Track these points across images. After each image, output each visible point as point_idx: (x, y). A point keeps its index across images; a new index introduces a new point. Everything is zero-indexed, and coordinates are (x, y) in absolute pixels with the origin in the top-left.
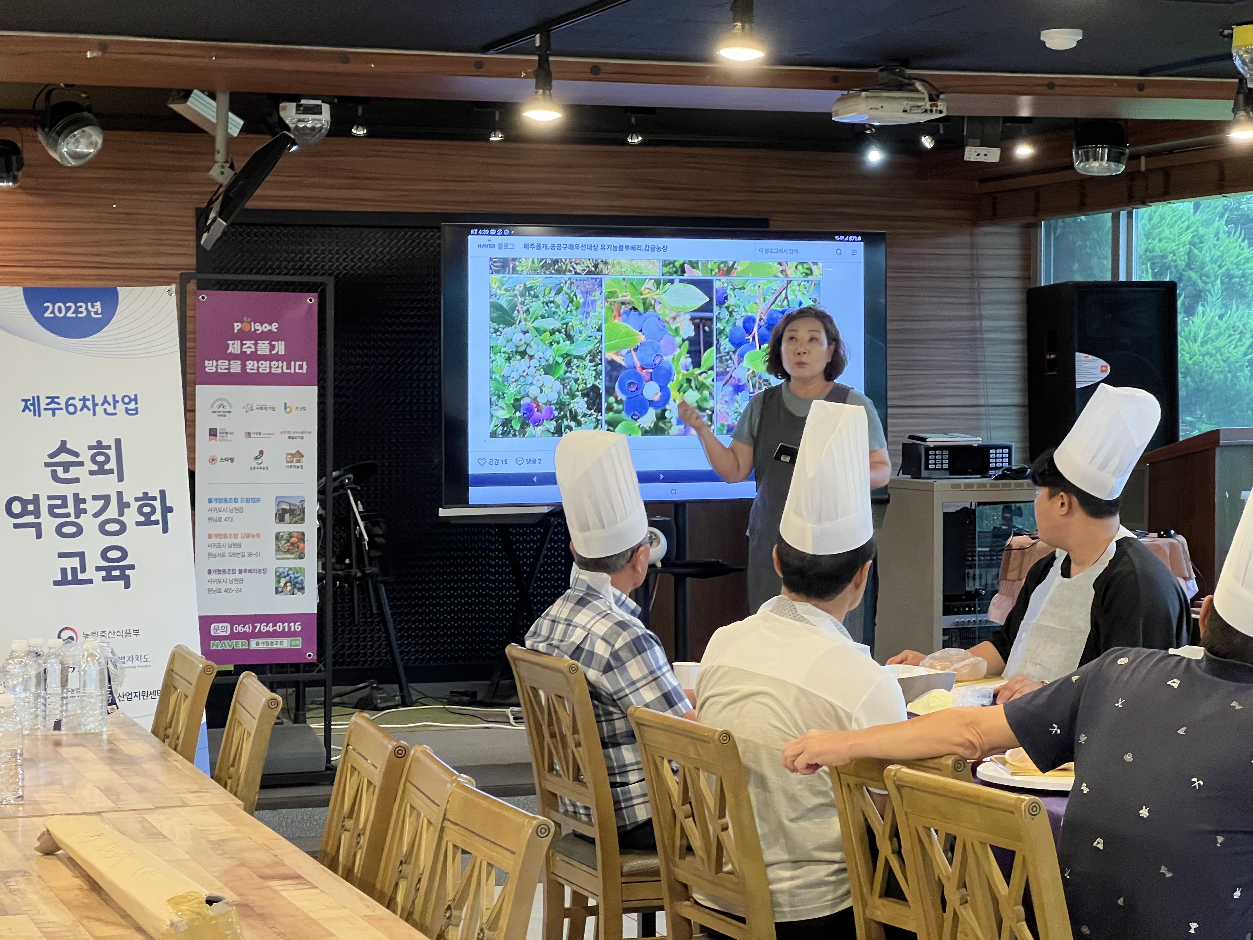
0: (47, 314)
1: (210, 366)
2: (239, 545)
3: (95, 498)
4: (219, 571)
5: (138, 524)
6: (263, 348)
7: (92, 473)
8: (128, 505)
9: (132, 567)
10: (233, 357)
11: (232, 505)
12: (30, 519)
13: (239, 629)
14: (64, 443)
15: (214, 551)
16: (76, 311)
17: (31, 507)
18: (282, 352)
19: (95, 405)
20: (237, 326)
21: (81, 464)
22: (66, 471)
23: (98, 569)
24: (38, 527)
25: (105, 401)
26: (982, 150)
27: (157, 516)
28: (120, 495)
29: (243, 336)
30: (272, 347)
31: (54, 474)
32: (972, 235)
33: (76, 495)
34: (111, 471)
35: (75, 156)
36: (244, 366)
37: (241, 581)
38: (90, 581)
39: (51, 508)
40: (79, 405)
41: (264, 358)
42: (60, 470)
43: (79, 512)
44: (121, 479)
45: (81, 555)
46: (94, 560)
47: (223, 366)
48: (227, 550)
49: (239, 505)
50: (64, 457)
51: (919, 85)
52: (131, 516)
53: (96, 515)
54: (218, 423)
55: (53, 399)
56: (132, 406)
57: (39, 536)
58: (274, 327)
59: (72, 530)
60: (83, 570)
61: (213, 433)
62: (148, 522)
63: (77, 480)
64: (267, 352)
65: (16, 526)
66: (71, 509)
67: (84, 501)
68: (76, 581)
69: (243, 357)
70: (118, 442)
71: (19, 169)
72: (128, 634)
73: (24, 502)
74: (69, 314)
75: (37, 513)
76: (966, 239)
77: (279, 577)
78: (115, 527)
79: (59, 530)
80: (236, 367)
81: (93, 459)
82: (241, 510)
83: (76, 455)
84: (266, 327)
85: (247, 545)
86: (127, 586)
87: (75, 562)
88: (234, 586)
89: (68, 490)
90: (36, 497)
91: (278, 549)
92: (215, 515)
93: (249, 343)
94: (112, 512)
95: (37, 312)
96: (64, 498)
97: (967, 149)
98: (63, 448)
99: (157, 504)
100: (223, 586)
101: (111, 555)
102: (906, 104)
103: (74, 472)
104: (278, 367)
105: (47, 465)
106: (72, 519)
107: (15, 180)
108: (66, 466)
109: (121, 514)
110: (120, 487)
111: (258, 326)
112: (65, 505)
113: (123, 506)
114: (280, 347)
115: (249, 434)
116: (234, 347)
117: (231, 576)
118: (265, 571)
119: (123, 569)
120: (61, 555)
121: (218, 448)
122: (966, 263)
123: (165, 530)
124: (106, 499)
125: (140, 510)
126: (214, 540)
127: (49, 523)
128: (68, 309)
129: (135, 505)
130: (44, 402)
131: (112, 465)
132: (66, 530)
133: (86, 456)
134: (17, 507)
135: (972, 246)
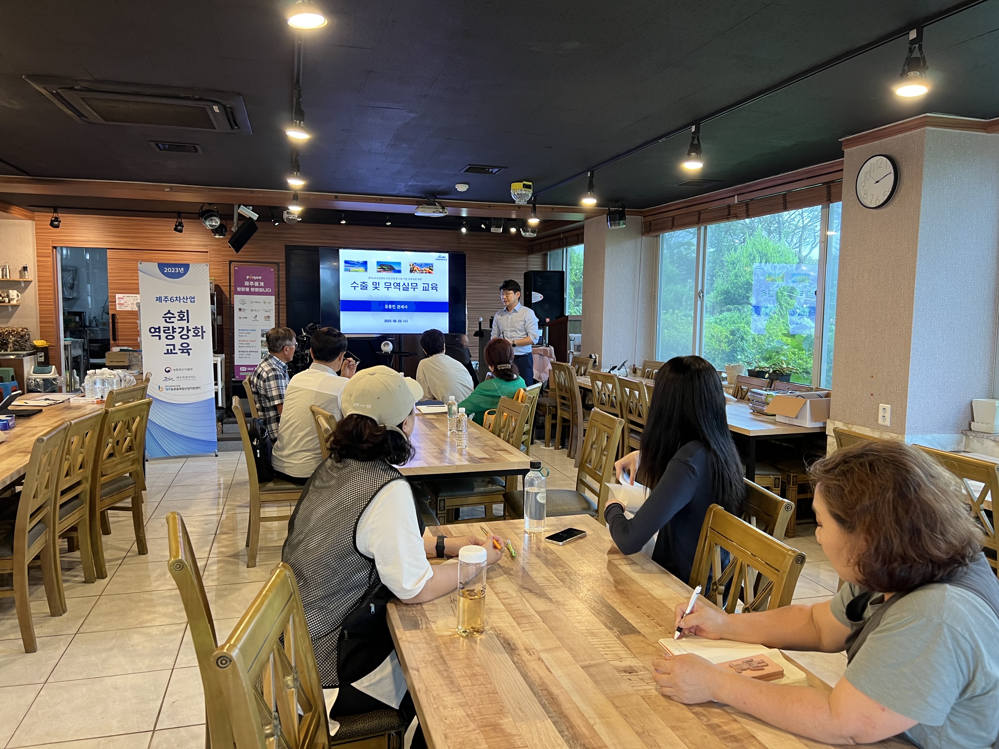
0: (165, 271)
1: (239, 289)
2: (249, 344)
3: (179, 328)
4: (242, 352)
5: (193, 336)
7: (178, 320)
8: (190, 330)
9: (191, 349)
10: (247, 286)
11: (247, 332)
12: (157, 334)
14: (169, 311)
15: (241, 345)
16: (175, 271)
17: (157, 330)
18: (263, 285)
19: (180, 299)
20: (248, 277)
21: (175, 317)
22: (170, 319)
23: (179, 349)
24: (160, 336)
25: (184, 298)
26: (496, 229)
27: (200, 334)
28: (187, 327)
29: (249, 280)
30: (260, 284)
31: (166, 321)
33: (173, 327)
34: (185, 320)
35: (211, 226)
36: (250, 289)
37: (250, 355)
38: (176, 353)
39: (164, 331)
40: (175, 299)
41: (257, 287)
42: (168, 319)
43: (173, 332)
44: (188, 322)
45: (174, 345)
46: (178, 347)
47: (243, 289)
48: (245, 345)
50: (169, 315)
51: (437, 204)
52: (191, 334)
53: (179, 333)
54: (242, 307)
55: (166, 297)
56: (193, 300)
57: (160, 339)
58: (260, 278)
59: (171, 337)
60: (174, 350)
61: (240, 309)
62: (197, 335)
63: (173, 322)
64: (258, 285)
65: (152, 336)
66: (171, 331)
67: (175, 329)
68: (172, 353)
69: (250, 287)
70: (187, 311)
72: (189, 369)
73: (155, 329)
74: (173, 271)
75: (159, 332)
78: (186, 337)
79: (166, 337)
80: (247, 290)
81: (179, 316)
82: (250, 333)
83: (173, 314)
84: (257, 278)
85: (252, 344)
86: (189, 355)
87: (172, 347)
88: (248, 356)
89: (170, 325)
90: (159, 327)
92: (241, 335)
93: (252, 282)
94: (185, 332)
95: (162, 271)
96: (169, 328)
97: (492, 229)
99: (200, 330)
100: (244, 356)
101: (184, 345)
102: (434, 210)
103: (172, 320)
104: (261, 290)
105: (163, 317)
106: (171, 334)
109: (188, 333)
110: (188, 325)
111: (255, 277)
112: (169, 330)
113: (188, 330)
115: (252, 310)
116: (247, 283)
117: (246, 353)
118: (258, 352)
119: (188, 350)
120: (167, 345)
121: (242, 314)
123: (202, 338)
124: (183, 328)
125: (194, 332)
126: (241, 342)
127: (163, 335)
128: (172, 270)
129: (193, 330)
130: (163, 298)
131: (185, 318)
132: (169, 337)
133: (176, 315)
134: (153, 330)
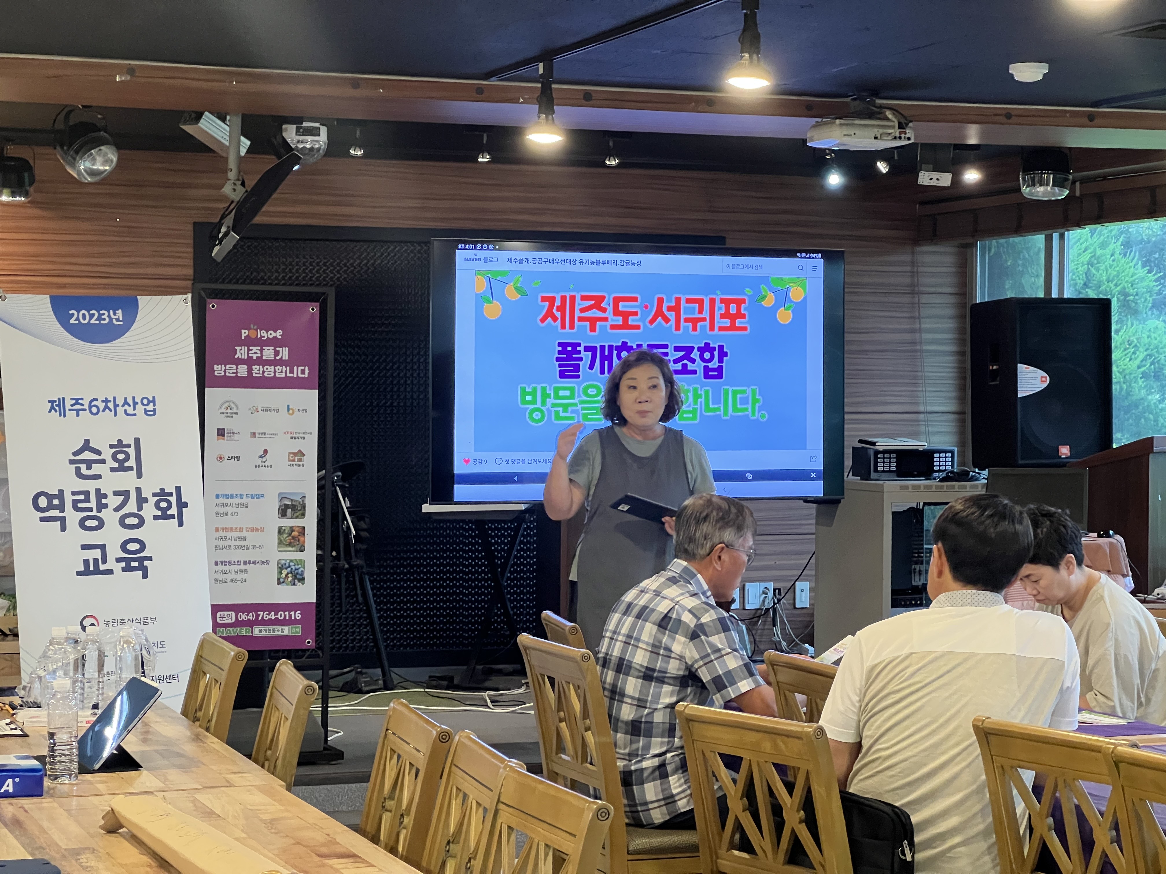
0: (72, 321)
1: (219, 370)
2: (244, 539)
3: (116, 493)
4: (224, 563)
5: (156, 518)
6: (269, 353)
7: (113, 470)
8: (146, 500)
9: (150, 558)
10: (239, 362)
11: (238, 501)
12: (55, 513)
13: (243, 617)
14: (87, 441)
15: (221, 543)
16: (99, 318)
17: (56, 502)
18: (286, 357)
19: (116, 406)
20: (244, 333)
21: (103, 461)
22: (89, 468)
23: (118, 560)
24: (62, 520)
25: (126, 403)
26: (935, 175)
27: (173, 511)
28: (139, 490)
29: (249, 342)
30: (277, 353)
31: (78, 470)
32: (913, 253)
33: (98, 491)
34: (130, 469)
35: (92, 173)
36: (250, 370)
37: (246, 572)
38: (111, 572)
39: (75, 503)
40: (102, 406)
41: (269, 363)
42: (83, 467)
43: (101, 506)
44: (139, 475)
45: (102, 547)
46: (114, 552)
47: (231, 370)
48: (232, 543)
49: (244, 501)
50: (87, 455)
51: (889, 114)
52: (149, 511)
53: (116, 510)
54: (225, 424)
55: (77, 401)
56: (150, 407)
57: (63, 529)
58: (279, 334)
59: (95, 523)
60: (104, 562)
61: (221, 433)
62: (165, 516)
63: (99, 477)
64: (272, 357)
65: (42, 519)
66: (93, 504)
67: (105, 496)
68: (98, 572)
69: (249, 362)
70: (137, 441)
71: (31, 184)
72: (146, 621)
73: (50, 497)
74: (93, 321)
75: (61, 508)
76: (907, 258)
77: (281, 569)
78: (134, 521)
79: (82, 524)
80: (243, 370)
81: (114, 457)
82: (246, 506)
83: (99, 453)
84: (272, 334)
85: (252, 538)
86: (145, 576)
87: (97, 554)
88: (239, 577)
89: (91, 486)
90: (61, 492)
91: (280, 542)
92: (222, 510)
93: (255, 349)
94: (131, 507)
95: (63, 319)
96: (87, 493)
97: (921, 174)
98: (86, 446)
99: (173, 499)
100: (229, 577)
101: (130, 547)
102: (877, 132)
103: (96, 469)
104: (282, 372)
105: (71, 462)
106: (94, 513)
107: (26, 194)
108: (89, 464)
109: (140, 508)
110: (139, 483)
111: (264, 333)
112: (87, 500)
113: (141, 501)
114: (284, 353)
115: (254, 435)
116: (241, 352)
117: (236, 568)
118: (268, 562)
119: (141, 560)
120: (84, 547)
121: (225, 447)
122: (907, 280)
123: (181, 524)
124: (126, 494)
125: (157, 506)
126: (221, 534)
127: (73, 517)
128: (92, 316)
129: (153, 500)
130: (68, 403)
131: (132, 462)
132: (89, 523)
133: (107, 454)
134: (43, 502)
135: (913, 264)
